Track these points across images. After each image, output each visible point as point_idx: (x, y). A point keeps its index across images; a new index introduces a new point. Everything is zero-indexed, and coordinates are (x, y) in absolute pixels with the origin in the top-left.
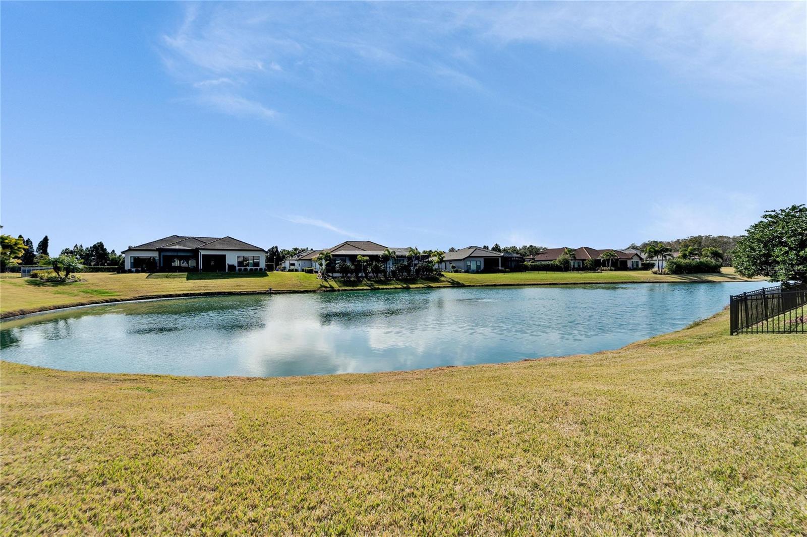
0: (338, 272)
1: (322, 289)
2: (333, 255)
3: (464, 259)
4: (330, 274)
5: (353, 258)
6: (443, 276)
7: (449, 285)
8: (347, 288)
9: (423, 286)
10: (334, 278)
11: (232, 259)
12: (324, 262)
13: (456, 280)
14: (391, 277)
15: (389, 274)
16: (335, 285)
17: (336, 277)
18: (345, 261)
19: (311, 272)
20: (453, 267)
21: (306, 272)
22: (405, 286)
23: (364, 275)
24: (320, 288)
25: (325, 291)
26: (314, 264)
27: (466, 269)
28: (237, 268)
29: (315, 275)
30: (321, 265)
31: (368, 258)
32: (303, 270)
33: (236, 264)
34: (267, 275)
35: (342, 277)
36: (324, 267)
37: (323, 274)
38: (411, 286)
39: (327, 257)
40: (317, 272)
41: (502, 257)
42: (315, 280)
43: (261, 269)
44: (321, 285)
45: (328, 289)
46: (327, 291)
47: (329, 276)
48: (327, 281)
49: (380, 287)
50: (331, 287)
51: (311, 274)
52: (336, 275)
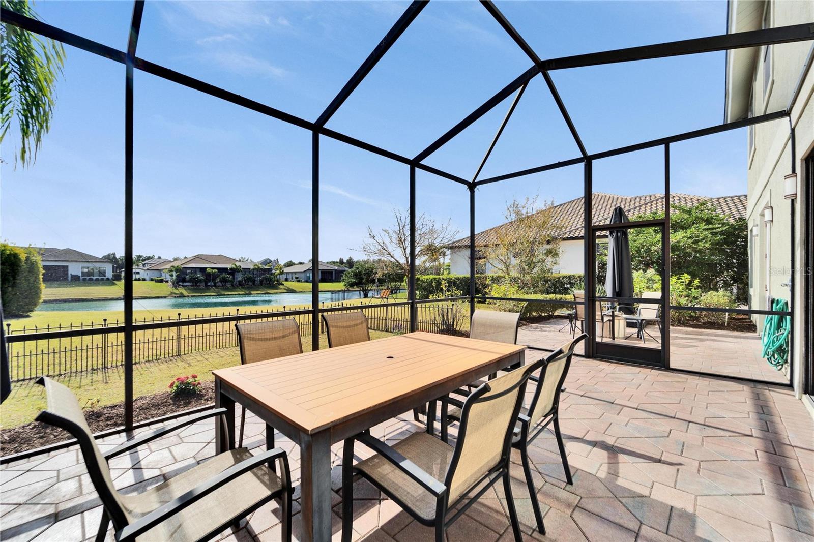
0: (188, 282)
1: (172, 295)
2: (183, 268)
3: (304, 272)
4: (181, 283)
5: (203, 270)
6: (283, 285)
7: (285, 291)
8: (196, 294)
9: (261, 292)
10: (183, 286)
11: (75, 269)
12: (174, 273)
13: (291, 288)
14: (237, 286)
15: (236, 283)
16: (185, 293)
17: (186, 286)
18: (195, 272)
19: (161, 281)
20: (296, 278)
21: (156, 282)
22: (247, 292)
23: (212, 284)
24: (171, 294)
25: (175, 297)
26: (163, 274)
27: (306, 279)
28: (81, 278)
29: (164, 284)
30: (172, 275)
31: (217, 270)
32: (152, 280)
33: (80, 274)
34: (115, 284)
35: (192, 286)
36: (174, 277)
37: (173, 284)
38: (252, 293)
39: (177, 270)
40: (167, 282)
41: (336, 270)
42: (166, 288)
43: (108, 279)
44: (171, 292)
45: (178, 295)
46: (177, 297)
47: (180, 285)
48: (177, 289)
49: (226, 293)
50: (181, 294)
51: (162, 284)
52: (185, 284)
